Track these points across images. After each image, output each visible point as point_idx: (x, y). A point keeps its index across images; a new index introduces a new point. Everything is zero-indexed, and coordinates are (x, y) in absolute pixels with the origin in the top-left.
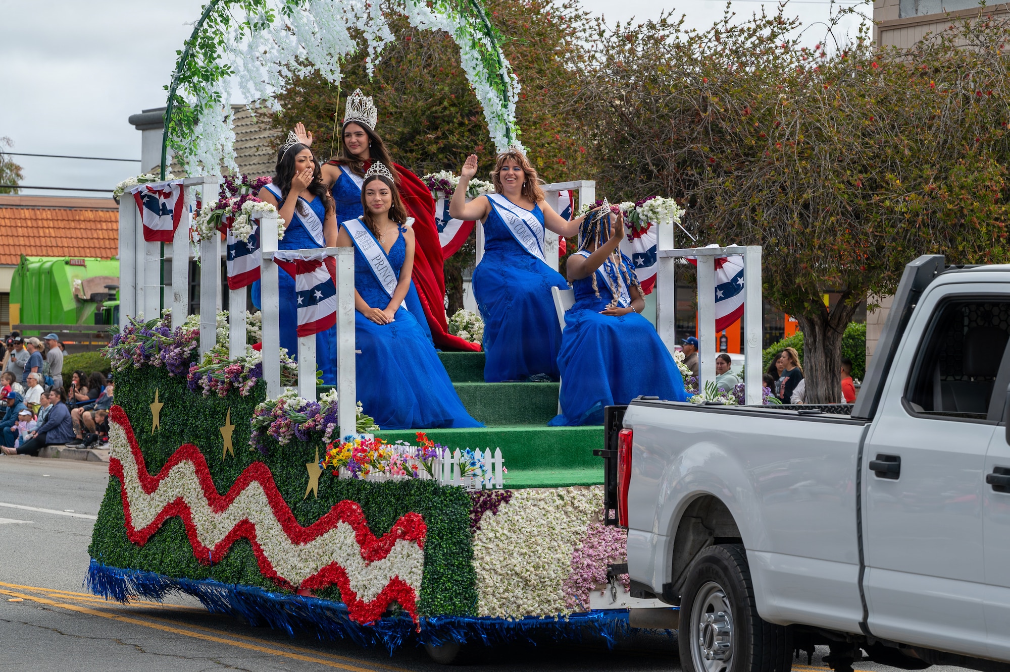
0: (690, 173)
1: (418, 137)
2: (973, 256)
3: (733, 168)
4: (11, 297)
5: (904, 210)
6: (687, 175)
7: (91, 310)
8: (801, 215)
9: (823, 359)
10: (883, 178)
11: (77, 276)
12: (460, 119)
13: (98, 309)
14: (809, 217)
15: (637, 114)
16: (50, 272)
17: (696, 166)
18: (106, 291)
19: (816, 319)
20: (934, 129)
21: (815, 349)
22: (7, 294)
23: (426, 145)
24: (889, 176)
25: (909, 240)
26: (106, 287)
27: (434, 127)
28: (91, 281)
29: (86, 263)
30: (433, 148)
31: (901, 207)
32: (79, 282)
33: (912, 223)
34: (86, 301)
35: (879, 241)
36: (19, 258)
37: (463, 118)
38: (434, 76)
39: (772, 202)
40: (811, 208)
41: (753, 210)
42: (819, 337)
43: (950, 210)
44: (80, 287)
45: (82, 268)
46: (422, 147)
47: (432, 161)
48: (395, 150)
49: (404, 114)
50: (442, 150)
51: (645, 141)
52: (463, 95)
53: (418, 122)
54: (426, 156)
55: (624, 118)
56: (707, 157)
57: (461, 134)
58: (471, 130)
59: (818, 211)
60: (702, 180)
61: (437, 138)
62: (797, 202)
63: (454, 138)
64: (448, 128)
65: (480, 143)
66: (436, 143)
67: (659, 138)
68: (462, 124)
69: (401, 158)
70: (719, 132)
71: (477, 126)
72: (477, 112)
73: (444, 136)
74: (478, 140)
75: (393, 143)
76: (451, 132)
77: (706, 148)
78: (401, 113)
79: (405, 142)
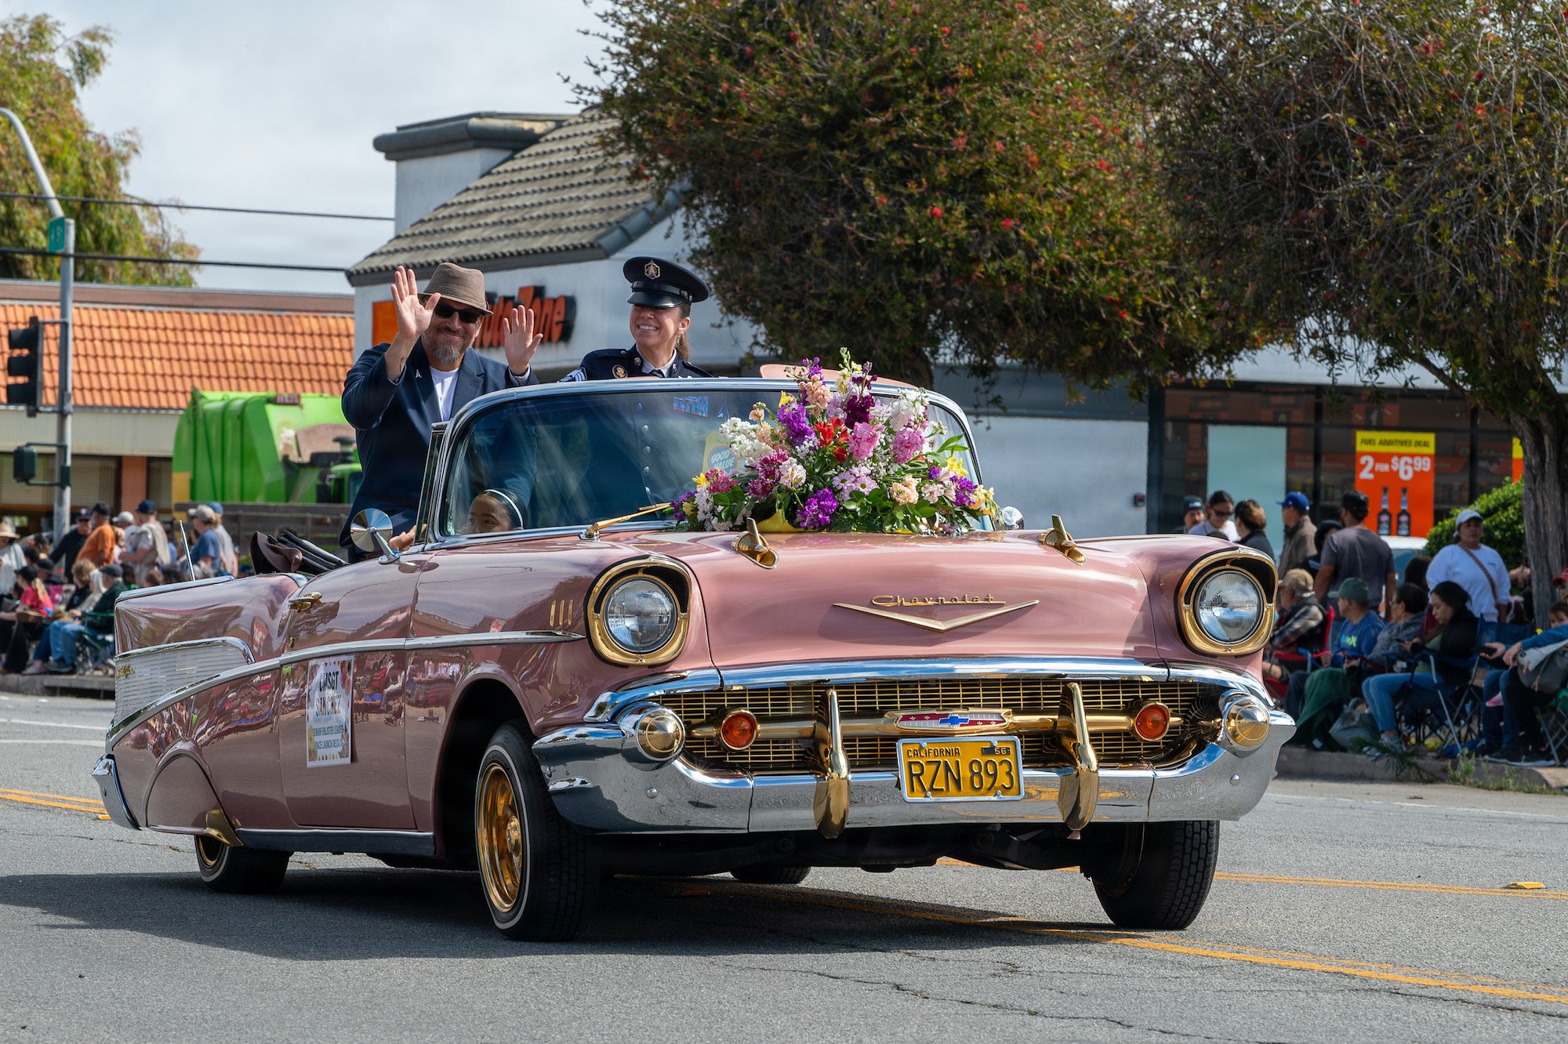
0: (1323, 164)
1: (853, 122)
3: (1399, 154)
4: (174, 462)
6: (1317, 168)
7: (310, 481)
8: (1519, 237)
9: (1558, 494)
11: (286, 424)
12: (927, 91)
13: (322, 477)
14: (1533, 238)
15: (1231, 63)
16: (242, 415)
17: (1334, 152)
18: (336, 448)
19: (1545, 423)
21: (1543, 474)
22: (168, 459)
23: (866, 136)
26: (337, 440)
27: (880, 106)
28: (311, 431)
29: (303, 401)
30: (878, 143)
32: (291, 433)
34: (301, 465)
36: (189, 396)
37: (931, 89)
38: (881, 17)
39: (1468, 211)
40: (1537, 221)
41: (1434, 226)
42: (1550, 455)
44: (293, 443)
45: (295, 409)
46: (860, 139)
47: (877, 163)
48: (814, 145)
49: (829, 82)
50: (895, 145)
51: (1246, 110)
52: (932, 50)
53: (852, 96)
54: (869, 157)
55: (1209, 71)
56: (1353, 136)
57: (928, 118)
58: (945, 111)
59: (1549, 228)
60: (1344, 176)
61: (887, 124)
62: (1512, 212)
63: (915, 125)
64: (905, 107)
65: (961, 133)
66: (884, 133)
67: (1268, 105)
68: (929, 100)
69: (823, 159)
70: (1377, 93)
71: (957, 104)
72: (957, 80)
73: (898, 121)
74: (958, 127)
75: (812, 133)
76: (911, 115)
77: (1352, 121)
78: (824, 81)
79: (832, 130)
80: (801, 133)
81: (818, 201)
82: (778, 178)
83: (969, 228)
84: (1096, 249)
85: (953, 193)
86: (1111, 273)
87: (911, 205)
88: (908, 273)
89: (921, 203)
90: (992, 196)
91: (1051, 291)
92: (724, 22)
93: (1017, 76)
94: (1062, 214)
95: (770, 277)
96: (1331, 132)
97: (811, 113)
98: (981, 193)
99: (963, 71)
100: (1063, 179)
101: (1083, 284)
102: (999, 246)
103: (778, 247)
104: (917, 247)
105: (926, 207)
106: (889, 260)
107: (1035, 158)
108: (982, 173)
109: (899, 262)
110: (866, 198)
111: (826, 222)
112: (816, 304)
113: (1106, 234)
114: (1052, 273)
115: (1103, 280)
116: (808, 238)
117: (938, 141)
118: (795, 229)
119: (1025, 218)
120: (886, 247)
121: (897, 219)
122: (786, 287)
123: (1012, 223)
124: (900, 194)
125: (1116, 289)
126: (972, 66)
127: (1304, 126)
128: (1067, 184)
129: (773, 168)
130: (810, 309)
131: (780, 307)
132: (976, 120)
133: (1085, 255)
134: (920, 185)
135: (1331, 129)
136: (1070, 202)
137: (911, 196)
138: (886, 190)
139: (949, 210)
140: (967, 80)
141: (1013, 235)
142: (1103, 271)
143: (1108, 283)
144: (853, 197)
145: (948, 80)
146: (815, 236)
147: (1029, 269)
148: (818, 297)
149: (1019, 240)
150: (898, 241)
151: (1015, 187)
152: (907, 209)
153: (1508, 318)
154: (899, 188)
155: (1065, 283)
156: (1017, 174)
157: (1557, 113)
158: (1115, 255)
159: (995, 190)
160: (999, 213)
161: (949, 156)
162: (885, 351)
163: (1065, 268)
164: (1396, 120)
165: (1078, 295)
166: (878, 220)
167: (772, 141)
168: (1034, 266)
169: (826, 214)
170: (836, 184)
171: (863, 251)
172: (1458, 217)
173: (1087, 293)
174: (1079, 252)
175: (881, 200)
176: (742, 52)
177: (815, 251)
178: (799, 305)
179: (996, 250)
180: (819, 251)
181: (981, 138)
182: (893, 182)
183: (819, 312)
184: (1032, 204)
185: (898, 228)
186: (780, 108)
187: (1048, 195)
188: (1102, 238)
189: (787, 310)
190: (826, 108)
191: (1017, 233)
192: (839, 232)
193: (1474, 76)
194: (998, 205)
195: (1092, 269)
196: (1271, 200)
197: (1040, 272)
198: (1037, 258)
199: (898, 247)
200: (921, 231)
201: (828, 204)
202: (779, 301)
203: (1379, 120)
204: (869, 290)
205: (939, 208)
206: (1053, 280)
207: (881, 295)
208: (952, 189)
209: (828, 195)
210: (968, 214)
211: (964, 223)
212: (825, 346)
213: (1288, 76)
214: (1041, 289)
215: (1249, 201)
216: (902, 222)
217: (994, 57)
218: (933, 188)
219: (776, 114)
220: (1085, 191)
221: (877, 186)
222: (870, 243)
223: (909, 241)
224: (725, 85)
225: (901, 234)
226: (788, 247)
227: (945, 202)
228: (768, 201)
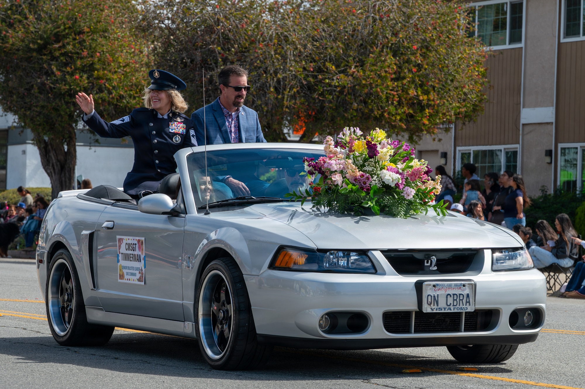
0: (209, 63)
1: (48, 46)
2: (378, 113)
3: (235, 60)
5: (337, 84)
8: (276, 88)
10: (324, 65)
12: (74, 36)
14: (280, 89)
15: (178, 28)
17: (213, 59)
20: (355, 37)
23: (53, 51)
24: (328, 64)
25: (340, 102)
27: (57, 41)
30: (57, 54)
31: (335, 83)
33: (341, 92)
35: (322, 103)
38: (58, 10)
39: (259, 79)
40: (282, 83)
43: (364, 84)
46: (51, 53)
47: (57, 61)
48: (35, 54)
49: (40, 33)
50: (62, 54)
51: (183, 44)
52: (75, 22)
53: (48, 38)
54: (54, 58)
55: (170, 31)
56: (220, 53)
57: (74, 45)
58: (80, 43)
59: (286, 85)
60: (217, 67)
61: (60, 47)
62: (273, 80)
63: (70, 48)
64: (66, 41)
65: (85, 50)
66: (59, 50)
67: (191, 42)
68: (74, 39)
69: (38, 59)
70: (227, 39)
71: (84, 41)
72: (84, 33)
73: (64, 46)
74: (85, 48)
75: (34, 50)
76: (68, 44)
77: (219, 48)
78: (38, 32)
79: (41, 49)
80: (30, 50)
81: (36, 73)
82: (22, 66)
83: (88, 83)
84: (132, 90)
85: (83, 71)
86: (137, 99)
87: (69, 75)
88: (67, 98)
89: (72, 74)
90: (96, 72)
91: (116, 105)
92: (3, 11)
93: (105, 31)
94: (120, 79)
95: (19, 100)
96: (213, 51)
97: (34, 43)
98: (92, 71)
99: (86, 29)
100: (121, 66)
101: (128, 102)
102: (99, 89)
103: (22, 89)
104: (70, 90)
105: (73, 76)
106: (61, 94)
107: (111, 59)
108: (93, 64)
109: (64, 94)
110: (53, 73)
111: (39, 81)
112: (36, 109)
113: (136, 85)
114: (117, 99)
115: (134, 101)
116: (33, 85)
117: (78, 53)
118: (28, 83)
119: (107, 80)
120: (60, 89)
121: (64, 80)
122: (25, 103)
123: (103, 81)
124: (64, 71)
125: (139, 104)
126: (90, 28)
127: (203, 50)
128: (122, 68)
129: (21, 62)
130: (33, 110)
131: (23, 110)
132: (90, 46)
133: (128, 92)
134: (71, 68)
135: (212, 51)
136: (123, 74)
137: (68, 72)
138: (60, 70)
139: (81, 77)
140: (88, 32)
141: (103, 86)
142: (135, 98)
143: (136, 102)
144: (48, 72)
145: (81, 33)
146: (35, 86)
147: (109, 97)
148: (36, 106)
149: (106, 87)
150: (64, 87)
151: (104, 69)
152: (67, 76)
153: (272, 116)
154: (64, 69)
155: (121, 102)
156: (105, 65)
157: (288, 46)
158: (139, 93)
159: (98, 70)
160: (98, 78)
161: (81, 58)
162: (59, 125)
163: (121, 97)
164: (234, 48)
165: (126, 106)
166: (57, 80)
167: (20, 53)
168: (111, 96)
169: (39, 78)
170: (43, 68)
171: (52, 91)
172: (255, 81)
173: (129, 105)
174: (126, 91)
175: (58, 74)
176: (10, 22)
177: (35, 90)
178: (30, 109)
179: (98, 90)
180: (36, 91)
181: (92, 52)
182: (62, 67)
183: (37, 111)
184: (110, 75)
185: (64, 83)
186: (23, 41)
187: (116, 72)
188: (134, 87)
189: (25, 110)
190: (39, 41)
191: (105, 85)
192: (44, 84)
193: (260, 33)
194: (98, 75)
195: (130, 97)
196: (192, 75)
197: (113, 98)
198: (111, 93)
199: (64, 89)
200: (72, 84)
201: (40, 75)
202: (23, 108)
203: (228, 48)
204: (54, 104)
205: (77, 76)
206: (117, 101)
207: (58, 106)
208: (83, 70)
209: (40, 71)
210: (88, 78)
211: (86, 81)
212: (38, 123)
213: (197, 33)
214: (113, 104)
215: (184, 75)
216: (65, 81)
217: (97, 25)
218: (76, 69)
219: (21, 43)
220: (128, 70)
221: (57, 69)
222: (54, 88)
223: (68, 87)
224: (4, 32)
225: (65, 85)
226: (26, 89)
227: (80, 74)
228: (19, 73)
